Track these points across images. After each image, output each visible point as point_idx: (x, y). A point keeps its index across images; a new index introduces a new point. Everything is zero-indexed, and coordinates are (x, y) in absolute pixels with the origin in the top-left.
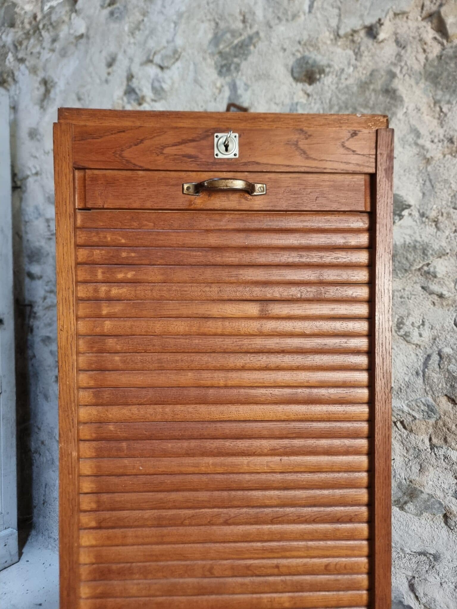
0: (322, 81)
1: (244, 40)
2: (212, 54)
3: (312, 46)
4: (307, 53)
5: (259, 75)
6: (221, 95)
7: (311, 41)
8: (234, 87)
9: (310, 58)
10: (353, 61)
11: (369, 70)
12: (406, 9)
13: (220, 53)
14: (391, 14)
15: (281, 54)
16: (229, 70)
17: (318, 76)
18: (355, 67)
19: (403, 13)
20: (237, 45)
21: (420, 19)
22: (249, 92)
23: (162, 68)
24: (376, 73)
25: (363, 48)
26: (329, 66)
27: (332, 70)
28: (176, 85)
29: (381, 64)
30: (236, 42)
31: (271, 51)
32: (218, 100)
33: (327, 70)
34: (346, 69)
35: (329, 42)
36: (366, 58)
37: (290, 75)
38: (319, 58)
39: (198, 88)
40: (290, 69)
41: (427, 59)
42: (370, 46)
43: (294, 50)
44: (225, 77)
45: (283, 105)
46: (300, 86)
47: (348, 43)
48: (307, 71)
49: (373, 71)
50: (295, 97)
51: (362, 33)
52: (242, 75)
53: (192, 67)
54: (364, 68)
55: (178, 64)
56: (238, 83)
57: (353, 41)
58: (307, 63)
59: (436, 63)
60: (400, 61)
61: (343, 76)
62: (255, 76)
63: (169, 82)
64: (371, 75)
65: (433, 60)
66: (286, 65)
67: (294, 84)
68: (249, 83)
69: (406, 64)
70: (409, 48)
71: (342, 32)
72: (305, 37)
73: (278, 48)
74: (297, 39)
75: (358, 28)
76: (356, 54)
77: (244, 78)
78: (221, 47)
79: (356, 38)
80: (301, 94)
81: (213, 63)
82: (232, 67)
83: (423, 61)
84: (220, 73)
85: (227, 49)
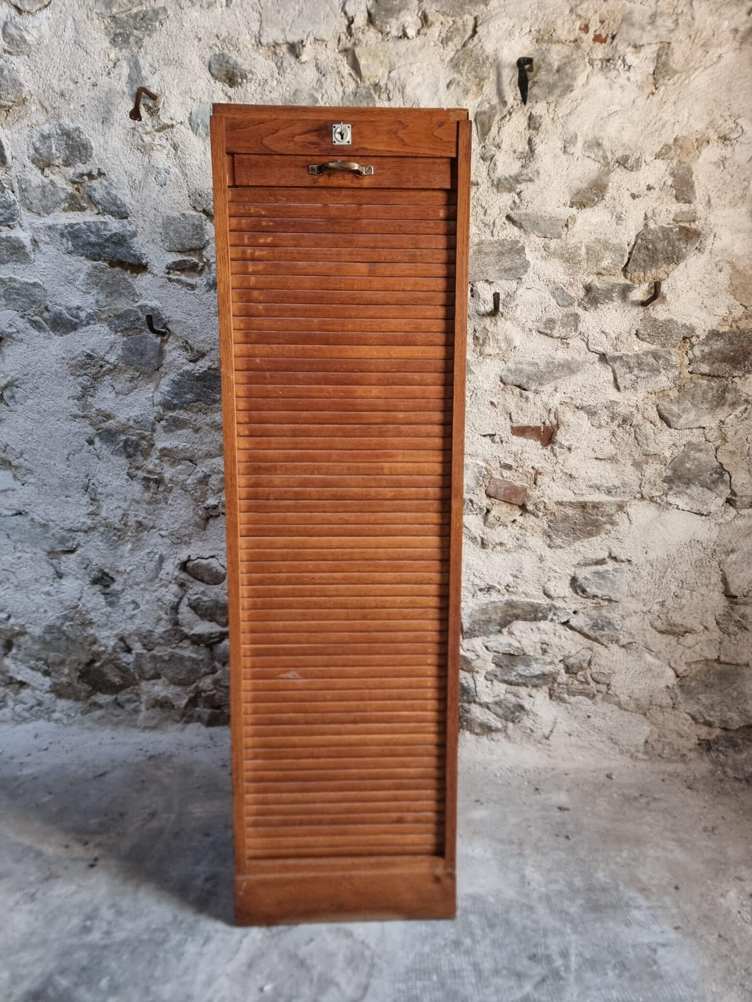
0: (244, 85)
1: (147, 11)
2: (101, 15)
3: (233, 46)
4: (226, 51)
5: (169, 60)
6: (117, 71)
7: (231, 40)
8: (135, 66)
9: (231, 57)
10: (276, 75)
11: (293, 88)
12: (325, 38)
13: (113, 18)
14: (311, 38)
15: (196, 43)
16: (126, 41)
17: (240, 80)
18: (279, 82)
19: (323, 41)
20: (136, 15)
21: (337, 51)
22: (157, 77)
23: (19, 11)
24: (298, 93)
25: (285, 64)
26: (251, 72)
27: (254, 77)
28: (46, 41)
29: (303, 85)
30: (135, 10)
31: (183, 36)
32: (112, 74)
33: (250, 76)
34: (269, 80)
35: (250, 46)
36: (289, 76)
37: (207, 69)
38: (240, 61)
39: (81, 53)
40: (207, 63)
41: (344, 92)
42: (293, 65)
43: (211, 43)
44: (121, 49)
45: (200, 102)
46: (219, 85)
47: (270, 53)
48: (228, 71)
49: (296, 90)
50: (214, 96)
51: (284, 48)
52: (146, 53)
53: (70, 22)
54: (288, 86)
55: (46, 12)
56: (141, 61)
57: (275, 54)
58: (227, 62)
59: (352, 98)
60: (321, 88)
61: (267, 88)
62: (164, 59)
63: (35, 33)
64: (295, 94)
65: (349, 95)
66: (202, 58)
67: (212, 82)
68: (156, 65)
69: (326, 92)
70: (328, 76)
71: (264, 41)
72: (225, 34)
73: (192, 35)
74: (215, 31)
75: (280, 42)
76: (279, 68)
77: (149, 57)
78: (115, 10)
79: (278, 52)
80: (221, 93)
81: (103, 27)
82: (132, 40)
83: (341, 93)
84: (113, 42)
85: (123, 15)
